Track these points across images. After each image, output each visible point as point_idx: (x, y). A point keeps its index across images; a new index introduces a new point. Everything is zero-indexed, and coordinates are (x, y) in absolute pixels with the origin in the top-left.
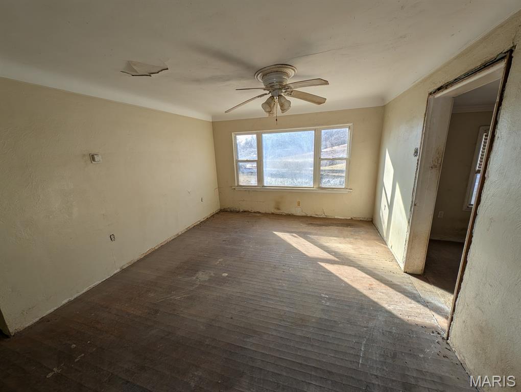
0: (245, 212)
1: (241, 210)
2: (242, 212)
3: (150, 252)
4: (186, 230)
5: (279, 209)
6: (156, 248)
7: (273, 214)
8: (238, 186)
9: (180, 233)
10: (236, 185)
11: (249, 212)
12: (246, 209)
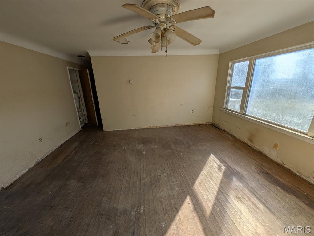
0: (225, 131)
1: (223, 129)
2: (223, 130)
3: (149, 128)
4: (174, 126)
5: (251, 141)
6: (153, 127)
7: (245, 143)
8: (226, 109)
9: (170, 126)
10: (224, 107)
11: (227, 132)
12: (226, 130)
